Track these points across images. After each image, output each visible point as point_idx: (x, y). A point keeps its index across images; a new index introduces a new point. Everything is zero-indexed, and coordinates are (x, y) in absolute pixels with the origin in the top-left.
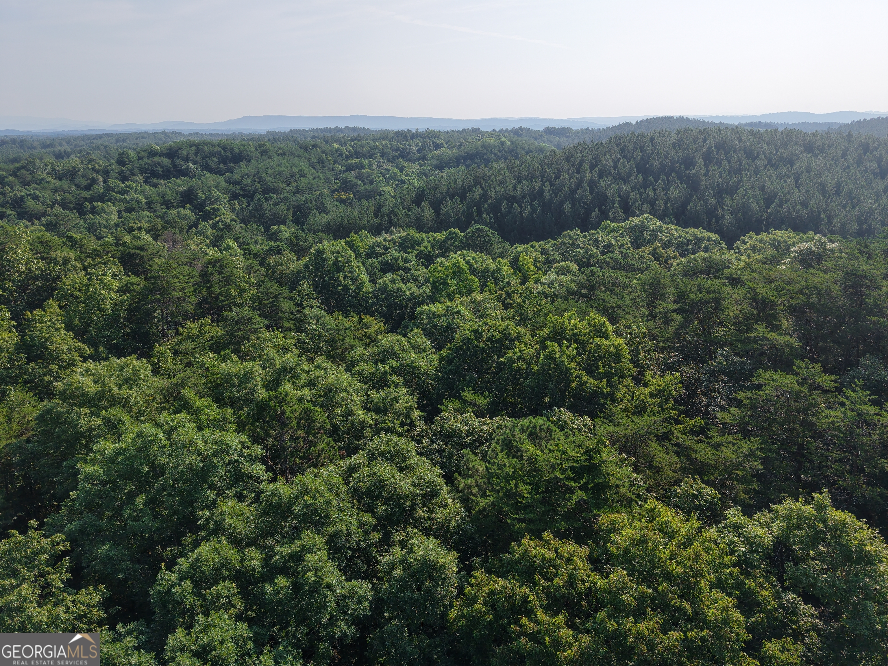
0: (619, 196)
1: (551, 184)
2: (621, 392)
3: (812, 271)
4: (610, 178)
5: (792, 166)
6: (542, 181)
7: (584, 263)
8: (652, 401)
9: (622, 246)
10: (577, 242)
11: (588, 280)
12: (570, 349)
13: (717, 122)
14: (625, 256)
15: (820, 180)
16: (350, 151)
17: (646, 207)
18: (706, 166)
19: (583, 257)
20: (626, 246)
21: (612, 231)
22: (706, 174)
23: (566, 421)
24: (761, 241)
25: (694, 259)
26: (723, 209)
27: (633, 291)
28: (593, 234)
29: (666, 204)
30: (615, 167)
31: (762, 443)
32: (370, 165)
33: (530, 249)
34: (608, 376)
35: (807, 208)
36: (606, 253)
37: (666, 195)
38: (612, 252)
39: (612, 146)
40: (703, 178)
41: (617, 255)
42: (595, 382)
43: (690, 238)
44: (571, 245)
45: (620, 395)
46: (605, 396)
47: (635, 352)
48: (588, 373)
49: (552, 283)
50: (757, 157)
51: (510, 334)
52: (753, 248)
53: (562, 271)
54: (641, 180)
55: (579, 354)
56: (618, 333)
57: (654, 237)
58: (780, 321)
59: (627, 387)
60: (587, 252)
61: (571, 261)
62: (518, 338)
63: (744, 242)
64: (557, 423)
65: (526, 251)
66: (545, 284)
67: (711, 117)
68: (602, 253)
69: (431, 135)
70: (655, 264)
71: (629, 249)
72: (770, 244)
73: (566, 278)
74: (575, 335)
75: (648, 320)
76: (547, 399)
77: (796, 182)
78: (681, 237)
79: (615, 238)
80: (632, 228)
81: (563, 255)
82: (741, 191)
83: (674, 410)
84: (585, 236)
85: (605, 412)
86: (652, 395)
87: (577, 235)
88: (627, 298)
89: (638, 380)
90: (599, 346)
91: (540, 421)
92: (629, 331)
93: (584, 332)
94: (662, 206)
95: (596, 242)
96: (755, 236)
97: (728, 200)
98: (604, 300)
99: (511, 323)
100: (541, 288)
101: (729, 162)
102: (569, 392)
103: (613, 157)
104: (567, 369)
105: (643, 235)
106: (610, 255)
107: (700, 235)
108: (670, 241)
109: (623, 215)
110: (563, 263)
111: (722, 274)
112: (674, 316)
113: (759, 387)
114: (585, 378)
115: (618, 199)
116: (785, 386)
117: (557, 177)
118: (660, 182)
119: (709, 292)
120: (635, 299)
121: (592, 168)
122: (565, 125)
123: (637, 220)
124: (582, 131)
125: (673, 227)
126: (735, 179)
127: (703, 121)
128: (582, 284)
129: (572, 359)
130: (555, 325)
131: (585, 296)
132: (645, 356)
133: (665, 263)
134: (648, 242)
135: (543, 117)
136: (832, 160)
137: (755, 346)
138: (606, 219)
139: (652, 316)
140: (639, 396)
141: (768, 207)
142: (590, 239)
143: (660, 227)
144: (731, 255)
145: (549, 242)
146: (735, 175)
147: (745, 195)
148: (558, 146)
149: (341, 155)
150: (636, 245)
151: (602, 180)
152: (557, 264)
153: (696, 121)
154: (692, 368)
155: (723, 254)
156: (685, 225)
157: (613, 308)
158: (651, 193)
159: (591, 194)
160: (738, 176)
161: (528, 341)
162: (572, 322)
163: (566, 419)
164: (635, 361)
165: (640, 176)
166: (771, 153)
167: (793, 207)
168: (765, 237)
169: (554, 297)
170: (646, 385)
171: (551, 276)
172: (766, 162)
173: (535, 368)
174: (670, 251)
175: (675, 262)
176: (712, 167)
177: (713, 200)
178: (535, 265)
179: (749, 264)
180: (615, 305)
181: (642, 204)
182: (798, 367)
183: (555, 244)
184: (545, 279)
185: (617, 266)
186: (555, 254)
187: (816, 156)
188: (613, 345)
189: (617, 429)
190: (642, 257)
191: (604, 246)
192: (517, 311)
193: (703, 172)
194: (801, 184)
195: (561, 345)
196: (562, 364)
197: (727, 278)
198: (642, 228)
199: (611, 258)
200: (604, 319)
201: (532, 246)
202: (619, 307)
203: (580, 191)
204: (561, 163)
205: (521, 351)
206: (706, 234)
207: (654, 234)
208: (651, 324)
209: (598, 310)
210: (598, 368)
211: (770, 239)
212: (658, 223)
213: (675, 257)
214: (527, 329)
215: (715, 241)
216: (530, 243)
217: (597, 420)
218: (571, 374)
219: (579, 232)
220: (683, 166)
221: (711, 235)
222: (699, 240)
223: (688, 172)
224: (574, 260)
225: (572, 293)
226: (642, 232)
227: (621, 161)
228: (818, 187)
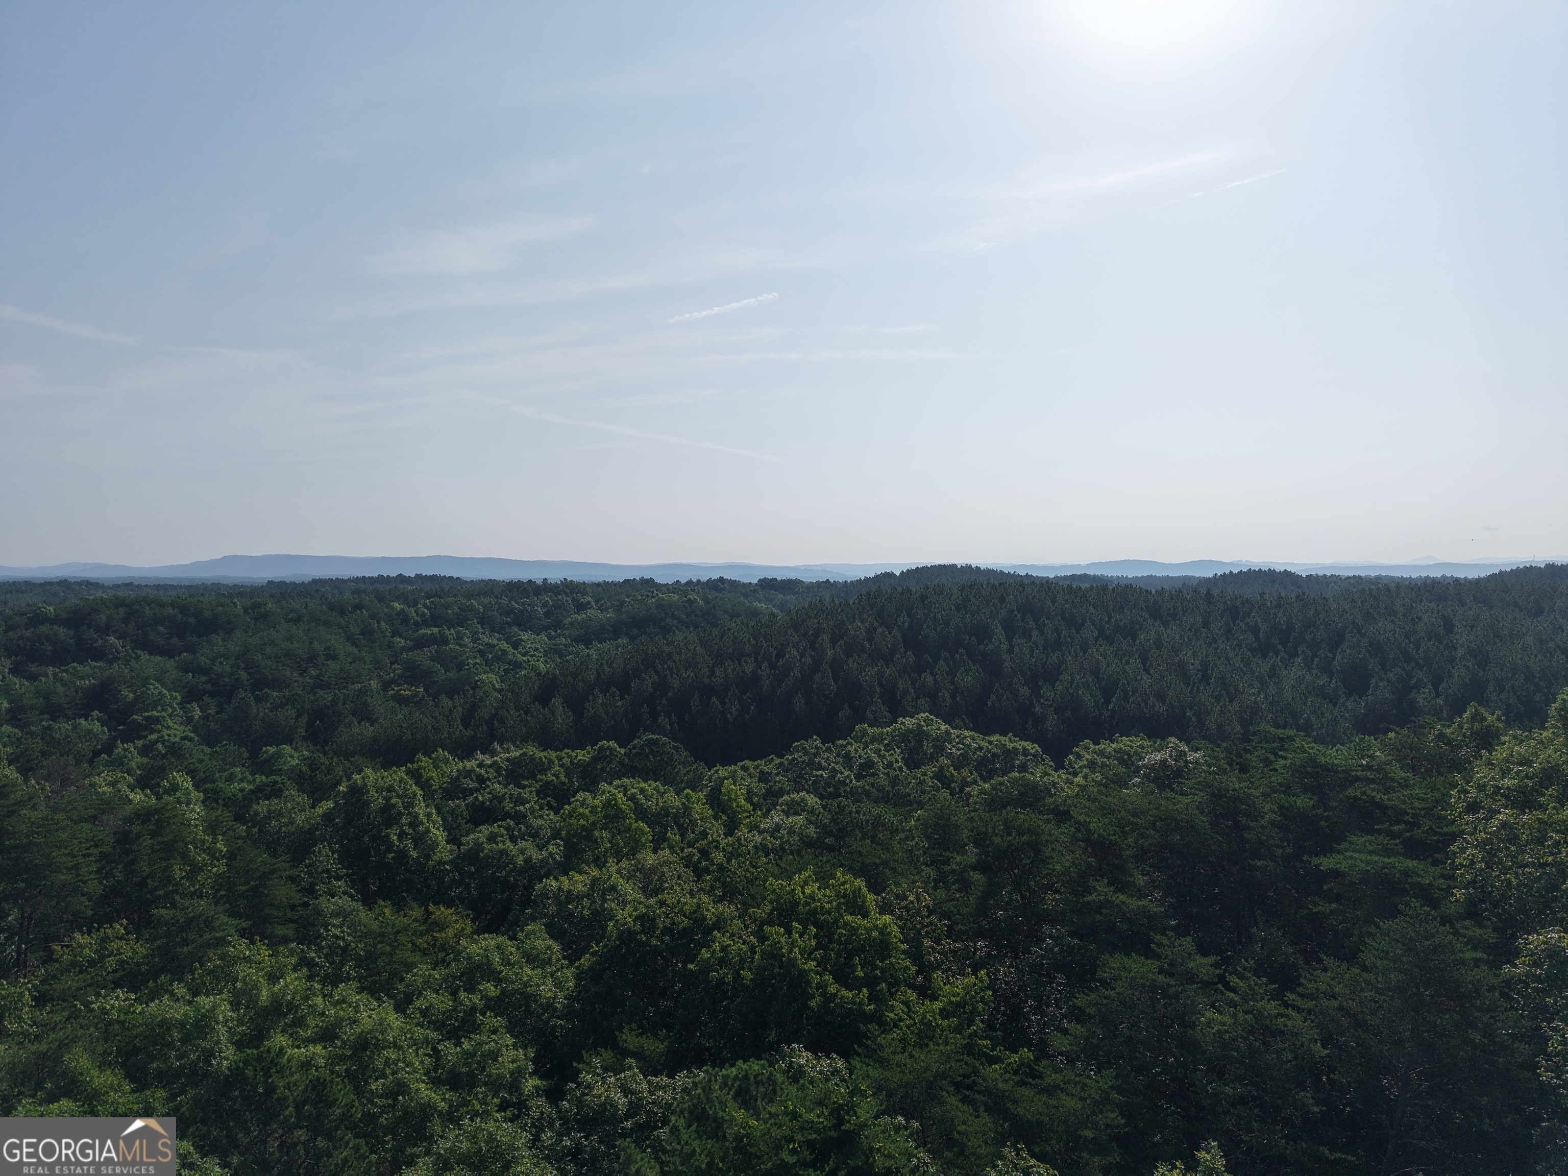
0: (880, 684)
1: (772, 666)
2: (895, 1010)
3: (1169, 794)
4: (864, 656)
5: (1134, 641)
6: (756, 661)
7: (830, 793)
8: (945, 1023)
9: (890, 765)
10: (817, 760)
11: (833, 820)
12: (806, 937)
13: (1022, 573)
14: (894, 781)
15: (1177, 659)
16: (423, 614)
17: (921, 702)
18: (1009, 639)
19: (828, 784)
20: (895, 765)
21: (872, 742)
22: (1010, 651)
23: (801, 1066)
24: (1102, 753)
25: (1001, 784)
26: (1041, 704)
27: (907, 838)
28: (842, 746)
29: (953, 697)
30: (871, 639)
31: (1117, 1078)
32: (459, 637)
33: (740, 773)
34: (870, 982)
35: (1164, 702)
36: (865, 777)
37: (952, 683)
38: (873, 775)
39: (864, 608)
40: (1006, 657)
41: (882, 780)
42: (850, 995)
43: (995, 750)
44: (808, 765)
45: (892, 1015)
46: (869, 1018)
47: (915, 942)
48: (837, 980)
49: (778, 829)
50: (1083, 625)
51: (705, 919)
52: (1092, 765)
53: (793, 809)
54: (912, 659)
55: (820, 946)
56: (884, 909)
57: (939, 749)
59: (906, 1003)
60: (834, 777)
61: (809, 792)
62: (720, 924)
63: (1078, 757)
64: (788, 1072)
65: (733, 776)
66: (765, 831)
67: (1015, 566)
68: (859, 777)
69: (569, 588)
70: (944, 794)
71: (900, 769)
72: (1116, 758)
73: (799, 820)
74: (814, 912)
75: (933, 886)
77: (1144, 663)
78: (980, 748)
79: (878, 752)
80: (905, 736)
81: (795, 781)
82: (1065, 677)
83: (985, 1038)
84: (828, 750)
85: (866, 1046)
86: (945, 1014)
87: (817, 748)
88: (896, 847)
90: (853, 930)
91: (755, 1066)
92: (903, 904)
93: (827, 906)
94: (949, 700)
95: (848, 758)
96: (1092, 746)
97: (1046, 691)
98: (860, 854)
99: (705, 898)
100: (758, 839)
101: (1042, 633)
102: (807, 1017)
103: (867, 624)
104: (803, 973)
105: (922, 747)
106: (870, 780)
107: (1010, 746)
108: (964, 756)
109: (888, 715)
110: (795, 796)
111: (1044, 806)
112: (976, 876)
113: (1107, 983)
114: (832, 989)
115: (878, 689)
116: (1143, 978)
117: (781, 655)
118: (941, 662)
119: (1021, 833)
120: (911, 851)
121: (834, 641)
122: (792, 576)
123: (910, 722)
124: (819, 584)
125: (967, 733)
126: (1054, 658)
127: (1002, 572)
128: (824, 827)
129: (809, 955)
130: (779, 897)
131: (830, 849)
132: (932, 947)
133: (960, 792)
134: (931, 759)
135: (757, 563)
136: (1190, 630)
138: (863, 722)
139: (941, 880)
140: (924, 1016)
141: (1108, 702)
142: (838, 755)
143: (948, 733)
144: (1055, 776)
145: (772, 760)
146: (1054, 652)
147: (1072, 683)
148: (782, 607)
149: (406, 621)
150: (913, 762)
151: (851, 660)
152: (786, 797)
153: (990, 572)
154: (1009, 964)
155: (1046, 774)
156: (986, 731)
157: (877, 866)
158: (930, 679)
159: (836, 683)
160: (1058, 653)
161: (736, 930)
162: (807, 891)
163: (802, 1062)
164: (916, 955)
165: (909, 653)
166: (1101, 619)
167: (1143, 700)
168: (1108, 747)
169: (780, 852)
170: (934, 998)
171: (776, 818)
172: (1096, 633)
173: (747, 974)
174: (965, 772)
175: (974, 790)
176: (1017, 640)
177: (1025, 691)
178: (749, 800)
179: (1083, 788)
180: (878, 861)
181: (918, 698)
182: (1160, 945)
183: (781, 764)
184: (767, 823)
185: (884, 798)
186: (781, 780)
187: (1166, 624)
188: (877, 927)
189: (887, 1074)
190: (922, 782)
191: (861, 765)
192: (717, 880)
193: (1005, 647)
194: (1151, 666)
195: (789, 931)
196: (792, 963)
197: (1052, 811)
198: (919, 735)
199: (873, 785)
200: (860, 883)
201: (743, 768)
202: (885, 863)
203: (817, 677)
204: (786, 633)
205: (724, 949)
206: (1020, 744)
207: (940, 743)
208: (939, 891)
209: (851, 870)
210: (853, 968)
211: (1115, 750)
212: (943, 727)
213: (974, 782)
214: (732, 908)
215: (1034, 756)
216: (741, 764)
217: (856, 1062)
218: (808, 983)
219: (818, 743)
220: (973, 638)
221: (1027, 744)
222: (1009, 754)
223: (982, 647)
224: (814, 789)
225: (808, 843)
226: (920, 742)
227: (880, 630)
228: (1175, 670)
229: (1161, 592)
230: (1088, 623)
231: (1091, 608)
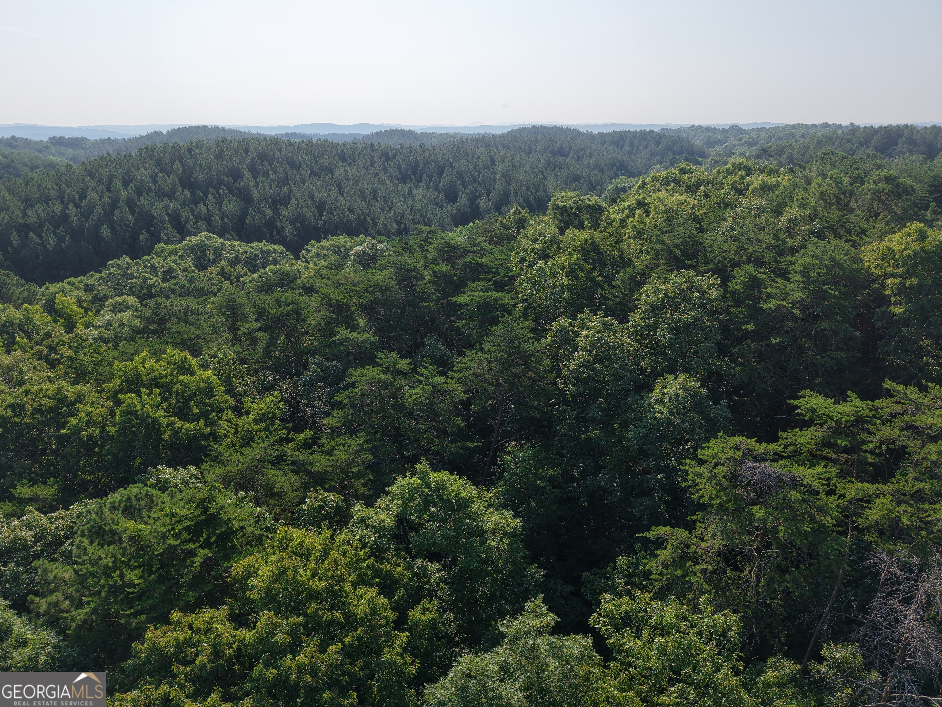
0: (168, 214)
1: (77, 206)
2: (224, 427)
3: (371, 271)
4: (152, 195)
5: (332, 176)
6: (62, 202)
7: (144, 294)
8: (258, 427)
9: (186, 270)
10: (129, 272)
11: (154, 313)
12: (153, 396)
13: (254, 132)
14: (191, 280)
15: (358, 187)
17: (201, 224)
18: (255, 178)
19: (141, 288)
20: (190, 269)
21: (170, 255)
22: (257, 186)
23: (167, 479)
24: (323, 248)
25: (265, 274)
26: (281, 220)
27: (210, 317)
28: (147, 260)
29: (222, 219)
30: (155, 182)
31: (367, 436)
33: (68, 287)
34: (204, 415)
35: (354, 213)
36: (168, 280)
37: (220, 209)
38: (175, 278)
39: (145, 159)
40: (254, 190)
41: (183, 281)
42: (192, 425)
43: (256, 252)
44: (123, 276)
45: (222, 431)
46: (206, 437)
47: (228, 382)
48: (180, 418)
49: (109, 323)
50: (300, 167)
51: (66, 397)
52: (318, 255)
53: (118, 308)
54: (188, 195)
55: (164, 399)
56: (204, 366)
57: (219, 256)
58: (356, 320)
59: (229, 421)
60: (145, 282)
61: (128, 295)
62: (79, 399)
63: (308, 251)
64: (157, 485)
65: (63, 290)
66: (99, 327)
67: (247, 127)
68: (164, 280)
70: (227, 284)
71: (194, 271)
72: (331, 250)
73: (126, 315)
74: (155, 379)
75: (233, 345)
76: (138, 461)
77: (340, 190)
78: (246, 252)
79: (175, 262)
80: (193, 249)
81: (115, 289)
82: (293, 201)
83: (282, 429)
84: (137, 264)
85: (210, 455)
86: (256, 422)
87: (127, 263)
88: (205, 325)
89: (239, 410)
90: (185, 385)
91: (134, 490)
92: (216, 360)
93: (164, 373)
94: (219, 222)
95: (154, 269)
96: (316, 244)
97: (283, 211)
98: (179, 333)
99: (63, 383)
100: (95, 333)
101: (276, 173)
102: (163, 446)
103: (149, 171)
104: (154, 420)
105: (206, 255)
106: (173, 281)
107: (265, 248)
108: (236, 258)
109: (177, 235)
110: (117, 299)
111: (296, 285)
112: (260, 334)
113: (353, 385)
114: (178, 425)
115: (166, 218)
116: (373, 378)
117: (83, 196)
118: (210, 196)
119: (287, 305)
120: (214, 325)
121: (126, 184)
122: (79, 135)
123: (195, 239)
124: (102, 141)
125: (236, 243)
126: (285, 190)
127: (240, 132)
128: (148, 319)
129: (157, 407)
130: (125, 373)
131: (155, 332)
132: (240, 383)
133: (237, 281)
134: (214, 262)
135: (43, 124)
136: (363, 168)
137: (341, 348)
138: (159, 241)
139: (236, 340)
140: (243, 427)
141: (321, 215)
142: (145, 267)
143: (223, 244)
144: (299, 265)
145: (92, 276)
146: (284, 185)
147: (298, 205)
148: (74, 159)
150: (202, 266)
151: (142, 198)
152: (110, 301)
153: (232, 131)
154: (290, 383)
155: (292, 264)
156: (248, 240)
157: (192, 339)
158: (204, 208)
159: (133, 214)
160: (287, 186)
161: (94, 400)
162: (147, 365)
163: (167, 476)
164: (230, 391)
165: (186, 191)
166: (311, 162)
167: (342, 213)
168: (326, 243)
169: (116, 340)
170: (247, 413)
171: (106, 316)
172: (309, 172)
173: (112, 430)
174: (239, 268)
175: (247, 279)
176: (260, 179)
177: (269, 212)
178: (80, 306)
179: (317, 271)
180: (193, 336)
181: (197, 222)
182: (380, 358)
183: (101, 278)
184: (99, 320)
185: (185, 293)
186: (103, 289)
187: (349, 164)
188: (202, 380)
189: (228, 469)
190: (211, 279)
191: (164, 272)
192: (69, 367)
193: (252, 183)
194: (344, 191)
195: (139, 395)
196: (146, 415)
197: (301, 288)
198: (203, 247)
199: (176, 284)
200: (185, 353)
201: (69, 283)
202: (198, 337)
203: (117, 212)
204: (84, 180)
205: (88, 414)
206: (271, 247)
207: (218, 252)
208: (238, 347)
209: (175, 345)
210: (191, 409)
211: (330, 245)
212: (219, 241)
213: (246, 274)
214: (89, 386)
215: (281, 253)
216: (66, 281)
217: (204, 466)
218: (160, 425)
219: (128, 260)
220: (230, 178)
221: (275, 246)
222: (265, 254)
223: (237, 184)
224: (132, 292)
225: (139, 331)
226: (204, 252)
227: (160, 175)
228: (358, 193)
229: (344, 144)
230: (304, 166)
231: (304, 155)
